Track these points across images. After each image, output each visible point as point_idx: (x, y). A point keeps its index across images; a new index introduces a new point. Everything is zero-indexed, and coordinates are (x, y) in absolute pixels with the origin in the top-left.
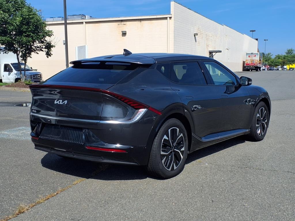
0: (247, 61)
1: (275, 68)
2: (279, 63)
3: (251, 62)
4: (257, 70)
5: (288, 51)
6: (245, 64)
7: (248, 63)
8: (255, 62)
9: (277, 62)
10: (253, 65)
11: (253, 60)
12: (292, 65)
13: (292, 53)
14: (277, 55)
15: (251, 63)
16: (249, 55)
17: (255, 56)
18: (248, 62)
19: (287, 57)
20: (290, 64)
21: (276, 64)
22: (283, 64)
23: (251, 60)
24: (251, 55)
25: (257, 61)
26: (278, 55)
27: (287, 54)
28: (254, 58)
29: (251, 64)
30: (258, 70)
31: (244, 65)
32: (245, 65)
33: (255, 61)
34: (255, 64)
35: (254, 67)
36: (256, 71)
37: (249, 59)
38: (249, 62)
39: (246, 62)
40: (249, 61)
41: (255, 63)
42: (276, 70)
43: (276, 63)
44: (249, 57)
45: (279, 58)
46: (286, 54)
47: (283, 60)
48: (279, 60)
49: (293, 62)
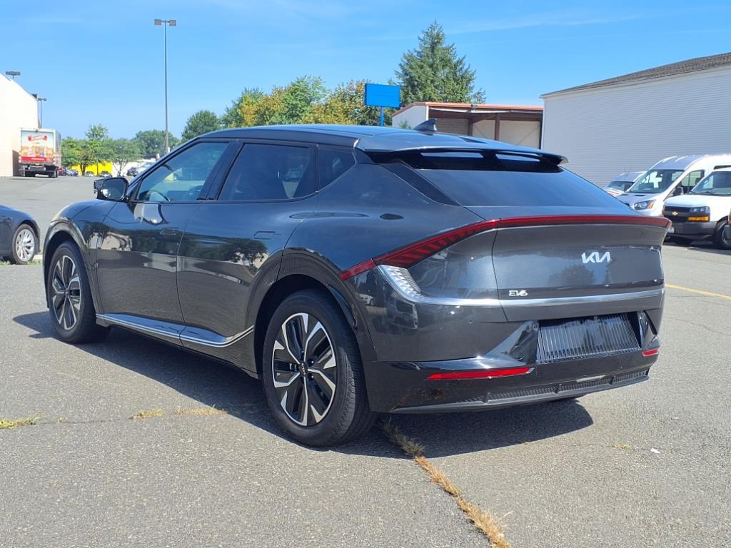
0: (26, 151)
1: (69, 172)
2: (76, 159)
3: (37, 153)
4: (51, 176)
5: (92, 130)
6: (20, 158)
7: (29, 156)
8: (45, 153)
9: (72, 155)
10: (41, 161)
11: (39, 148)
12: (104, 165)
13: (101, 136)
14: (66, 139)
15: (34, 156)
16: (30, 135)
17: (46, 137)
18: (26, 153)
19: (92, 144)
20: (100, 161)
21: (69, 160)
22: (86, 161)
23: (36, 148)
24: (33, 135)
25: (50, 152)
26: (69, 138)
27: (89, 137)
28: (42, 143)
29: (37, 157)
30: (53, 173)
31: (18, 159)
32: (20, 161)
33: (45, 149)
34: (45, 159)
35: (45, 166)
36: (50, 177)
37: (30, 144)
38: (30, 153)
39: (23, 152)
40: (30, 150)
41: (45, 156)
42: (71, 175)
43: (70, 157)
44: (30, 139)
45: (72, 146)
46: (87, 139)
47: (84, 152)
48: (73, 150)
49: (107, 157)
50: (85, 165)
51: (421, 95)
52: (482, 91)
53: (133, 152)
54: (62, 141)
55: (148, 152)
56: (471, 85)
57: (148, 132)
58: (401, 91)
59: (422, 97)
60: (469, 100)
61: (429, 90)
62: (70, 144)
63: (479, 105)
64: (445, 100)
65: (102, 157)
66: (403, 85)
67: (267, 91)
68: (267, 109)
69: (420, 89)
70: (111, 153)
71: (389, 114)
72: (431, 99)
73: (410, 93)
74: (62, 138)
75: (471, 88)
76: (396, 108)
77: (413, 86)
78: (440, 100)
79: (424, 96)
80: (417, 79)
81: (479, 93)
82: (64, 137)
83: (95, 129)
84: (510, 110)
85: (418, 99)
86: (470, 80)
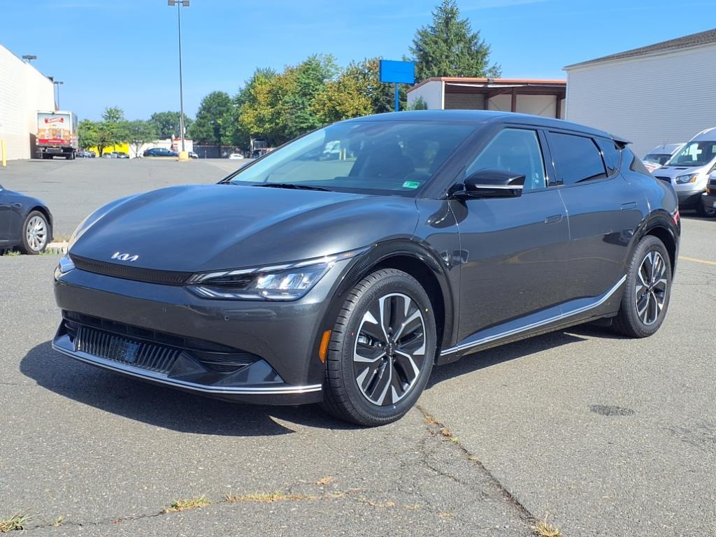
0: (43, 133)
1: (86, 153)
2: (93, 141)
3: (54, 135)
4: (68, 157)
5: (108, 112)
6: (37, 140)
7: (46, 138)
8: (62, 135)
9: (89, 137)
10: (58, 144)
11: (56, 130)
12: (121, 146)
13: (117, 118)
14: (83, 121)
15: (52, 138)
16: (47, 117)
17: (62, 119)
18: (43, 136)
19: (109, 126)
20: (116, 143)
21: (86, 142)
22: (103, 143)
23: (53, 130)
24: (51, 117)
25: (67, 134)
26: (85, 120)
27: (106, 119)
28: (59, 126)
29: (54, 139)
30: (70, 155)
31: (35, 141)
32: (37, 144)
33: (62, 132)
34: (62, 141)
35: (62, 148)
36: (67, 159)
37: (47, 126)
38: (47, 135)
39: (40, 134)
40: (47, 132)
41: (62, 138)
42: (89, 157)
43: (87, 139)
44: (46, 121)
45: (89, 128)
46: (104, 121)
47: (100, 134)
48: (91, 132)
49: (123, 138)
50: (103, 147)
51: (435, 70)
52: (498, 66)
53: (149, 133)
54: (78, 124)
55: (163, 133)
56: (487, 59)
57: (163, 114)
58: (416, 67)
59: (436, 73)
60: (484, 74)
61: (444, 66)
62: (87, 126)
63: (496, 80)
64: (460, 75)
65: (118, 138)
66: (417, 60)
67: (280, 70)
68: (281, 88)
69: (435, 65)
70: (127, 135)
71: (403, 90)
72: (445, 75)
73: (424, 69)
74: (79, 120)
75: (486, 63)
76: (411, 84)
77: (427, 62)
78: (455, 76)
79: (439, 71)
80: (432, 54)
81: (494, 68)
82: (81, 119)
83: (112, 111)
84: (527, 83)
85: (433, 75)
86: (485, 54)
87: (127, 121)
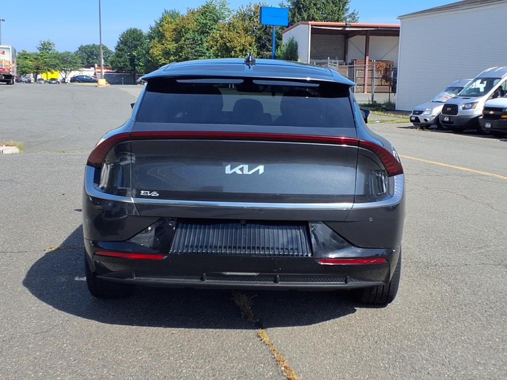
1: (23, 79)
2: (29, 68)
4: (8, 83)
5: (42, 45)
8: (3, 65)
9: (26, 66)
12: (52, 73)
13: (50, 50)
14: (21, 52)
17: (4, 52)
19: (42, 56)
20: (49, 70)
21: (23, 69)
22: (37, 70)
25: (7, 64)
26: (23, 51)
27: (40, 50)
30: (10, 81)
33: (3, 62)
34: (4, 69)
35: (4, 75)
41: (3, 67)
42: (26, 82)
43: (24, 67)
45: (26, 58)
46: (38, 52)
47: (35, 63)
48: (28, 61)
49: (55, 67)
50: (37, 73)
51: (305, 15)
52: (356, 12)
53: (76, 63)
54: (17, 54)
55: (88, 62)
56: (347, 7)
57: (88, 46)
58: (289, 12)
59: (306, 17)
60: (345, 19)
61: (312, 11)
62: (24, 56)
63: (352, 24)
64: (325, 19)
65: (50, 67)
66: (291, 7)
67: (183, 12)
68: (183, 27)
69: (305, 11)
70: (57, 64)
71: (280, 31)
72: (314, 19)
73: (297, 14)
74: (17, 51)
75: (347, 10)
76: (285, 27)
77: (299, 9)
78: (321, 20)
79: (308, 17)
80: (303, 2)
81: (353, 14)
83: (45, 43)
85: (303, 19)
86: (346, 3)
87: (58, 53)
